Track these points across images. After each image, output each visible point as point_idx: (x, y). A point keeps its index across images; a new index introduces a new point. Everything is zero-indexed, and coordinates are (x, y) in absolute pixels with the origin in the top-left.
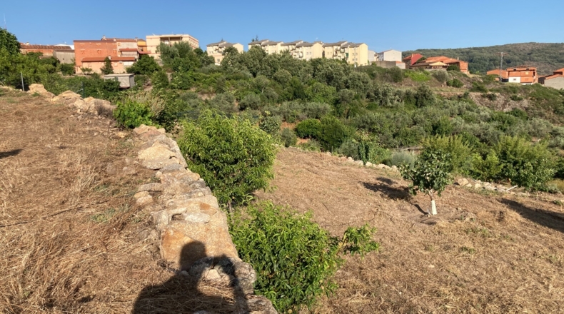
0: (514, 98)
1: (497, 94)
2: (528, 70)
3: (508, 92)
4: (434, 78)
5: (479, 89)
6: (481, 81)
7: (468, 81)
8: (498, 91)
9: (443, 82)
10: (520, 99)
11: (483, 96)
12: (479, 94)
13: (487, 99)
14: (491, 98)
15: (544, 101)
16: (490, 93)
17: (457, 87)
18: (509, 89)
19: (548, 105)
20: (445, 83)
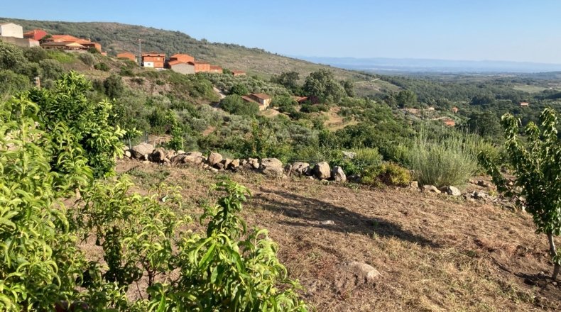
0: (158, 83)
1: (144, 78)
2: (159, 56)
3: (152, 77)
4: (80, 61)
5: (128, 74)
6: (125, 65)
7: (113, 64)
8: (144, 76)
9: (90, 66)
10: (163, 84)
11: (132, 81)
12: (128, 78)
13: (136, 83)
14: (139, 82)
15: (180, 86)
16: (138, 77)
17: (105, 70)
18: (152, 74)
19: (185, 88)
20: (93, 66)
